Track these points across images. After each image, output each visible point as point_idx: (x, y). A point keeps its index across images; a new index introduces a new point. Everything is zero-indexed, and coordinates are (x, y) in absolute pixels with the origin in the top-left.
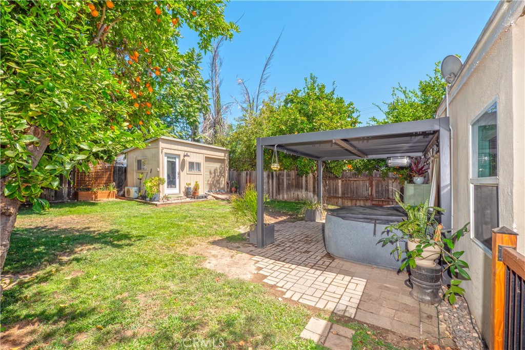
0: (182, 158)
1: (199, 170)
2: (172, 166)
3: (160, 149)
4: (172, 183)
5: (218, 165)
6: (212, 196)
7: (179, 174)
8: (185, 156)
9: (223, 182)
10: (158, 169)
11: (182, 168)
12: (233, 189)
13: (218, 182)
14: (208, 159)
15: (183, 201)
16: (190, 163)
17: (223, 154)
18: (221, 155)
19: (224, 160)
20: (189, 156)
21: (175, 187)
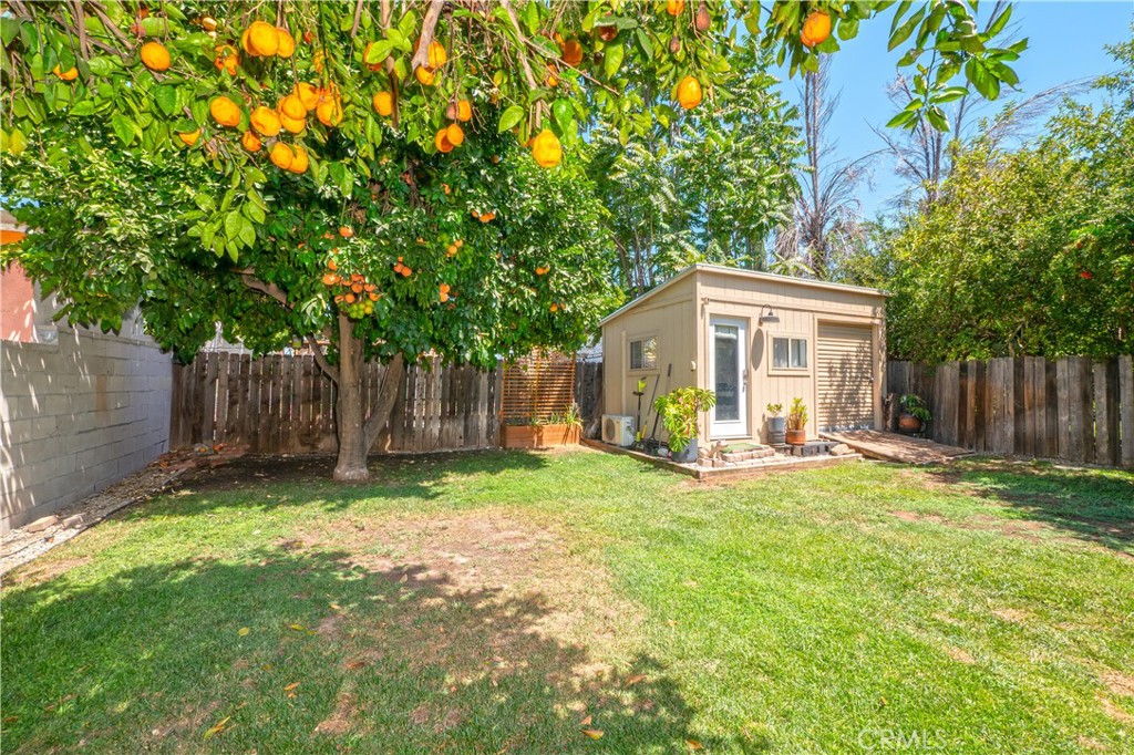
0: (754, 326)
1: (801, 362)
2: (726, 350)
3: (699, 303)
4: (727, 403)
5: (850, 346)
6: (850, 447)
7: (747, 376)
8: (762, 321)
9: (870, 398)
10: (693, 363)
11: (755, 359)
12: (906, 421)
13: (853, 398)
14: (828, 328)
15: (768, 461)
16: (776, 340)
17: (868, 310)
18: (863, 313)
19: (870, 327)
20: (776, 320)
21: (737, 418)
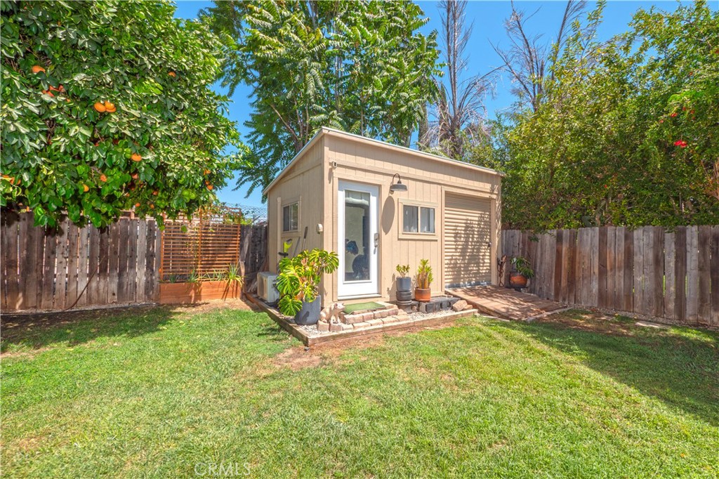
0: (385, 194)
1: (430, 229)
2: (358, 215)
3: (327, 167)
5: (474, 216)
6: (469, 303)
7: (378, 238)
8: (393, 188)
9: (488, 259)
10: (320, 226)
11: (386, 224)
12: (516, 279)
13: (475, 259)
14: (454, 200)
15: (389, 321)
16: (405, 207)
17: (488, 187)
18: (482, 188)
19: (490, 200)
20: (404, 188)
21: (369, 278)
